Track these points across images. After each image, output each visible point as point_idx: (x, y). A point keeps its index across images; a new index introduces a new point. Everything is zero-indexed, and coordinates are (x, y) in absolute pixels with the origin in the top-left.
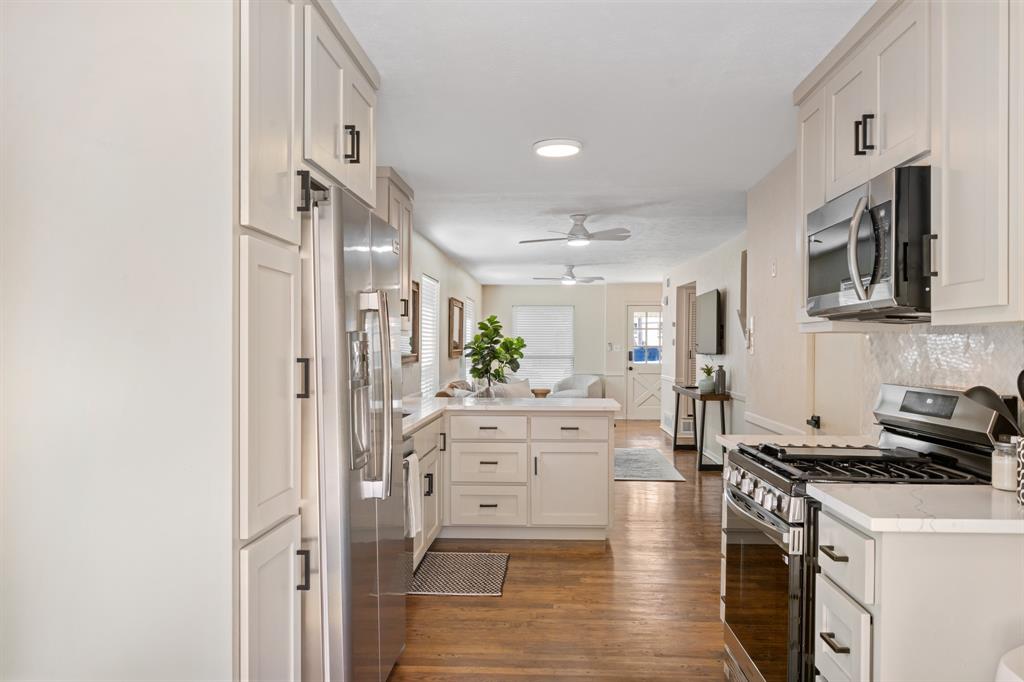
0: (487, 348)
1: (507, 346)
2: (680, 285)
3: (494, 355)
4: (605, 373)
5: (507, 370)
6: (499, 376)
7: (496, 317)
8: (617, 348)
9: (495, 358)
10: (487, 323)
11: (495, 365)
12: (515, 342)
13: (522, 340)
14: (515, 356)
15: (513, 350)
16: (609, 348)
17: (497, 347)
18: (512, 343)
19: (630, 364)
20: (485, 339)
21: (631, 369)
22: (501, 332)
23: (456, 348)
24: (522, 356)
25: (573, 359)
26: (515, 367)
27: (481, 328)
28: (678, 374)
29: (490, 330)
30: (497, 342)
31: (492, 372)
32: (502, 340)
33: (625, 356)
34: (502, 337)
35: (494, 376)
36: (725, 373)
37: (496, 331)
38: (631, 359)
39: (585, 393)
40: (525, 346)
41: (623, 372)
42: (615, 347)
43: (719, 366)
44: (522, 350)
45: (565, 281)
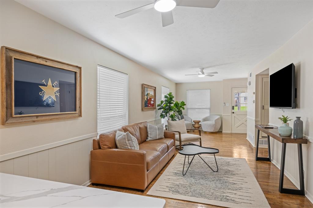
1: (177, 105)
4: (223, 115)
5: (177, 115)
7: (171, 93)
8: (227, 105)
9: (171, 110)
11: (171, 113)
12: (180, 103)
13: (184, 102)
14: (181, 109)
15: (179, 106)
16: (224, 105)
17: (172, 105)
19: (233, 111)
20: (167, 102)
21: (233, 113)
22: (174, 99)
24: (184, 109)
25: (210, 109)
26: (181, 113)
27: (165, 98)
29: (169, 99)
30: (171, 103)
31: (170, 116)
32: (174, 103)
33: (231, 108)
36: (302, 122)
37: (172, 99)
38: (233, 109)
39: (214, 123)
40: (185, 105)
41: (230, 114)
42: (226, 104)
43: (297, 117)
44: (184, 107)
45: (200, 75)
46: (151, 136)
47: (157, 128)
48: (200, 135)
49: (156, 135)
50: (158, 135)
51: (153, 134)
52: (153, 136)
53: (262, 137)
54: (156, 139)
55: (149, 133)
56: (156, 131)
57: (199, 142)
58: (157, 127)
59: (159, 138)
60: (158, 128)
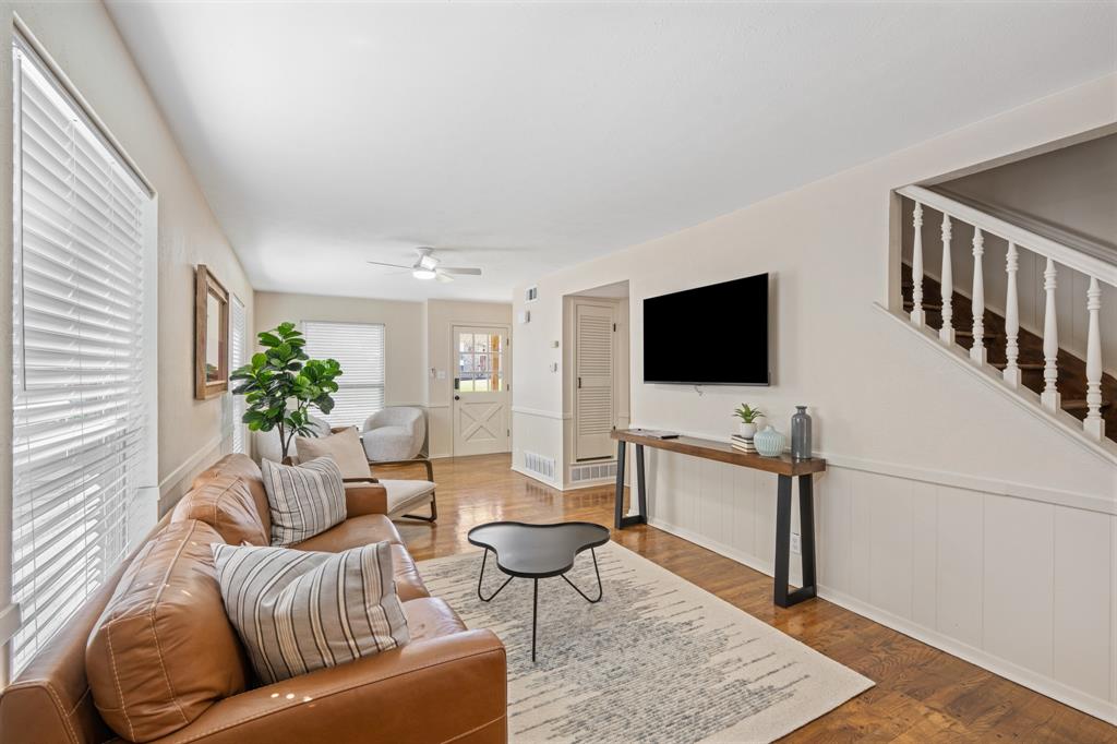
0: (277, 377)
1: (313, 373)
2: (567, 293)
3: (291, 388)
4: (429, 405)
5: (314, 412)
6: (298, 422)
7: (293, 326)
8: (441, 374)
9: (292, 392)
10: (276, 334)
11: (292, 404)
12: (327, 366)
13: (338, 365)
14: (326, 390)
15: (323, 377)
16: (432, 375)
17: (296, 374)
18: (321, 368)
19: (456, 393)
20: (275, 361)
21: (457, 398)
22: (305, 350)
23: (211, 377)
24: (335, 388)
25: (383, 388)
26: (326, 404)
27: (264, 343)
28: (565, 409)
29: (284, 347)
30: (296, 367)
31: (287, 415)
32: (304, 364)
33: (450, 384)
34: (306, 357)
35: (290, 422)
37: (296, 347)
38: (457, 387)
39: (409, 431)
40: (341, 373)
41: (448, 403)
42: (439, 373)
43: (799, 408)
44: (336, 379)
45: (419, 272)
46: (297, 523)
47: (319, 479)
48: (431, 479)
49: (320, 513)
50: (327, 511)
51: (306, 508)
52: (309, 519)
53: (578, 460)
54: (321, 530)
55: (283, 507)
56: (315, 494)
57: (429, 505)
58: (315, 474)
59: (334, 523)
60: (325, 480)
